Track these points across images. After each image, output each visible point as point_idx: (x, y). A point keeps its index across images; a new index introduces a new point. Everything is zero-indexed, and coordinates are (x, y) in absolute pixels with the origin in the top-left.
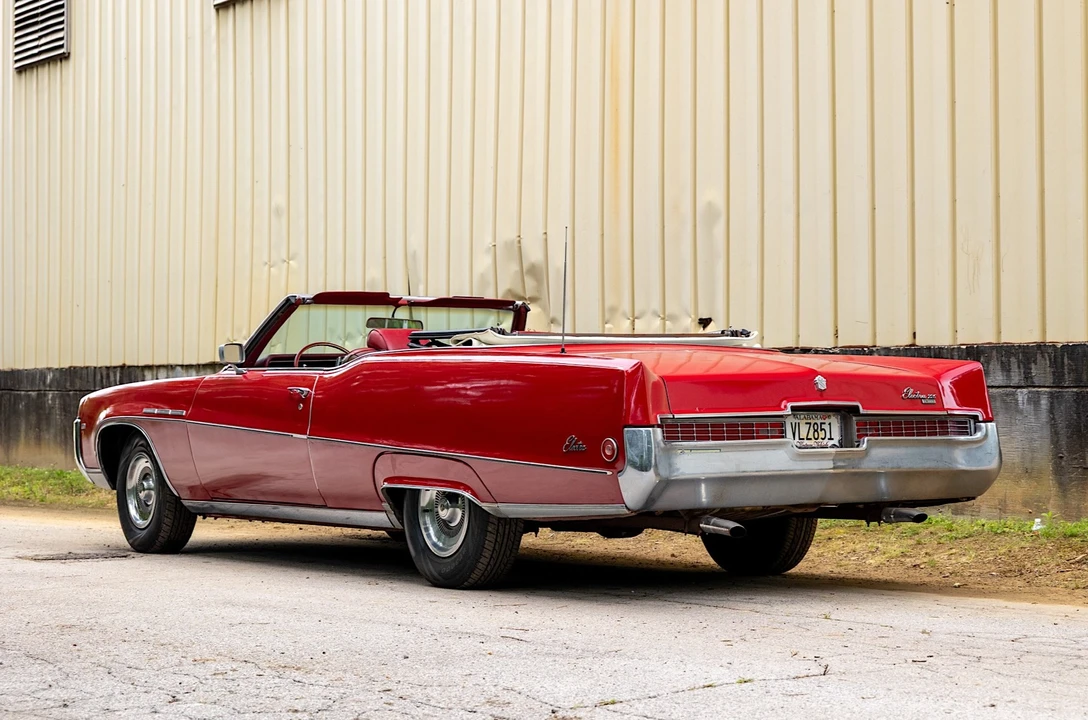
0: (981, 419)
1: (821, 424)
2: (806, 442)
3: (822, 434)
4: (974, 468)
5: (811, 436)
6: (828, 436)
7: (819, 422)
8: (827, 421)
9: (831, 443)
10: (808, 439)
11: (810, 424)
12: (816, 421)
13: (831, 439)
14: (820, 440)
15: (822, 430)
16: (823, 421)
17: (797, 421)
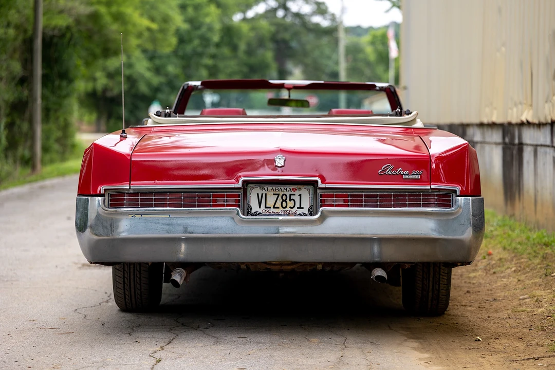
0: (458, 193)
1: (291, 195)
2: (272, 210)
3: (291, 204)
4: (450, 237)
5: (278, 204)
6: (298, 205)
7: (288, 194)
8: (297, 193)
9: (300, 211)
10: (274, 207)
11: (278, 195)
12: (285, 193)
13: (300, 208)
14: (288, 208)
15: (290, 200)
16: (293, 193)
17: (264, 192)
